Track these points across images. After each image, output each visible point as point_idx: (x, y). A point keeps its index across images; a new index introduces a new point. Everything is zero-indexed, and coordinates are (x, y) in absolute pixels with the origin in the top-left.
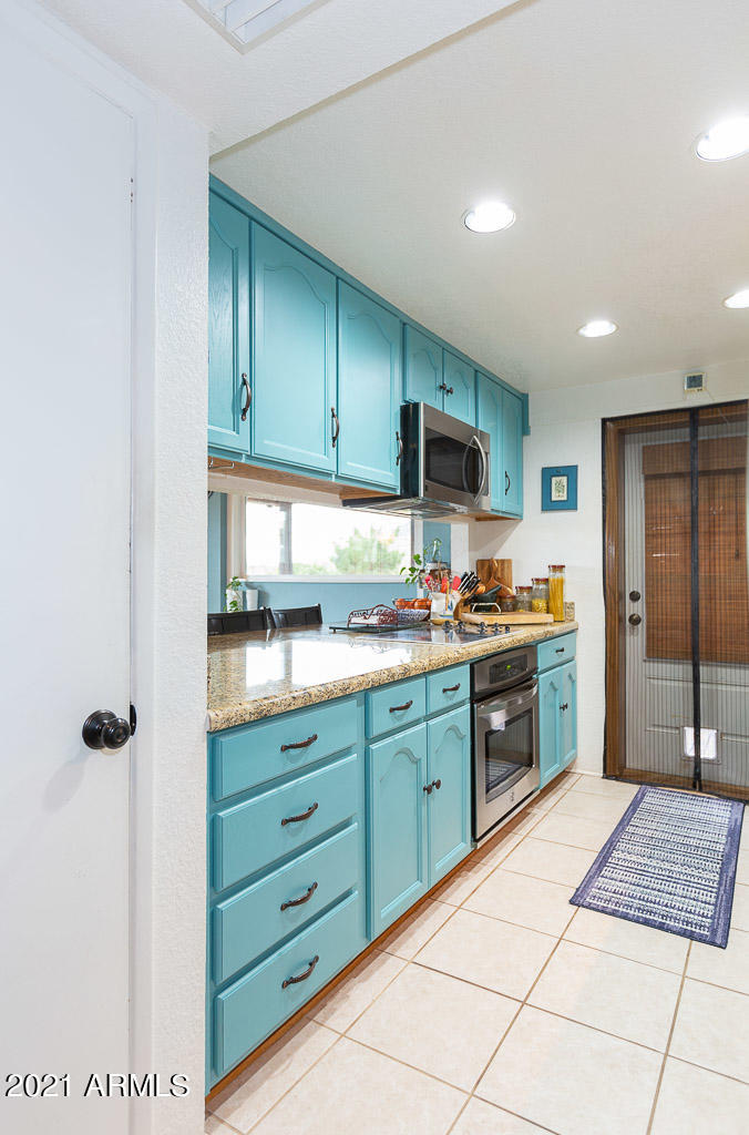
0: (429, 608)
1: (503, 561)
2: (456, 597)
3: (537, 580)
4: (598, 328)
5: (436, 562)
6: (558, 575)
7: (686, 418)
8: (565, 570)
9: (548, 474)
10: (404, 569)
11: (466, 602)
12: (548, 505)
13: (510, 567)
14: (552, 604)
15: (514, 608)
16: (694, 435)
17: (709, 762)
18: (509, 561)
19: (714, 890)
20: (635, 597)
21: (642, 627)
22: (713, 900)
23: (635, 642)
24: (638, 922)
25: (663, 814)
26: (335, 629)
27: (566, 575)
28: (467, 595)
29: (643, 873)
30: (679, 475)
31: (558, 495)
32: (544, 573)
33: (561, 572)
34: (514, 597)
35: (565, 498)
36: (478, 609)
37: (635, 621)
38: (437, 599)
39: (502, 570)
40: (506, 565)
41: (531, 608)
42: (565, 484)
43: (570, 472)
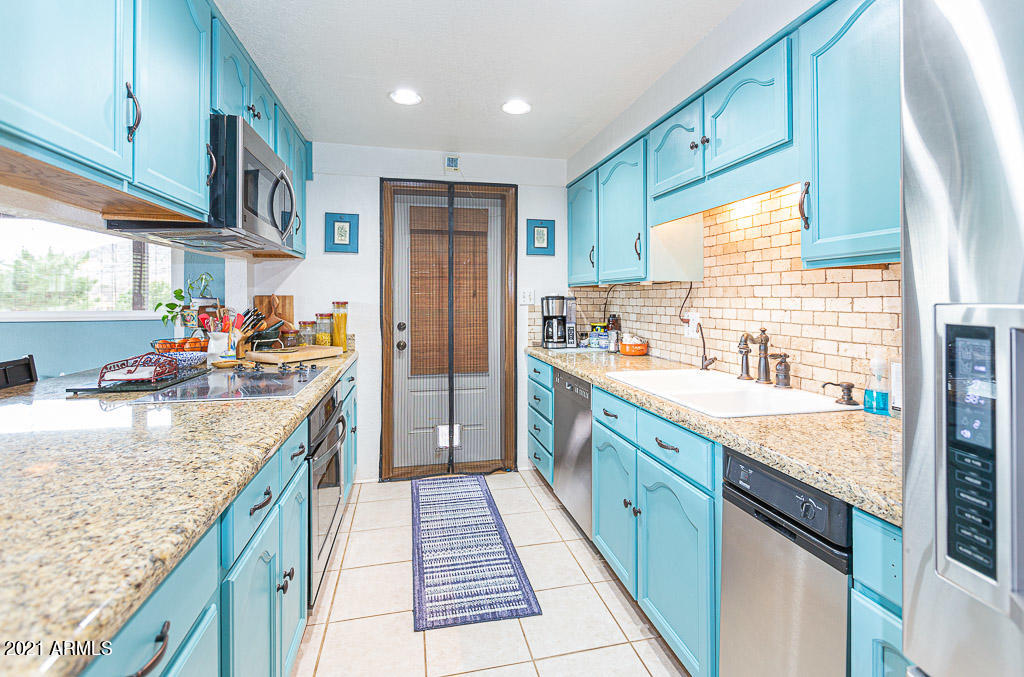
0: (204, 349)
1: (284, 297)
2: (237, 335)
3: (321, 315)
4: (406, 96)
5: (204, 297)
6: (342, 311)
7: (445, 189)
8: (348, 306)
9: (331, 219)
10: (160, 304)
11: (248, 340)
12: (331, 246)
13: (291, 304)
14: (336, 336)
15: (297, 342)
16: (451, 203)
17: (457, 448)
18: (291, 297)
19: (508, 561)
20: (401, 327)
21: (407, 352)
22: (511, 571)
23: (402, 363)
24: (476, 622)
25: (440, 503)
26: (75, 391)
27: (349, 310)
28: (250, 333)
29: (454, 568)
30: (436, 232)
31: (342, 238)
32: (328, 309)
33: (345, 308)
34: (297, 332)
35: (347, 242)
36: (259, 347)
37: (401, 346)
38: (216, 339)
39: (284, 306)
40: (287, 301)
41: (315, 341)
42: (348, 230)
43: (353, 220)
